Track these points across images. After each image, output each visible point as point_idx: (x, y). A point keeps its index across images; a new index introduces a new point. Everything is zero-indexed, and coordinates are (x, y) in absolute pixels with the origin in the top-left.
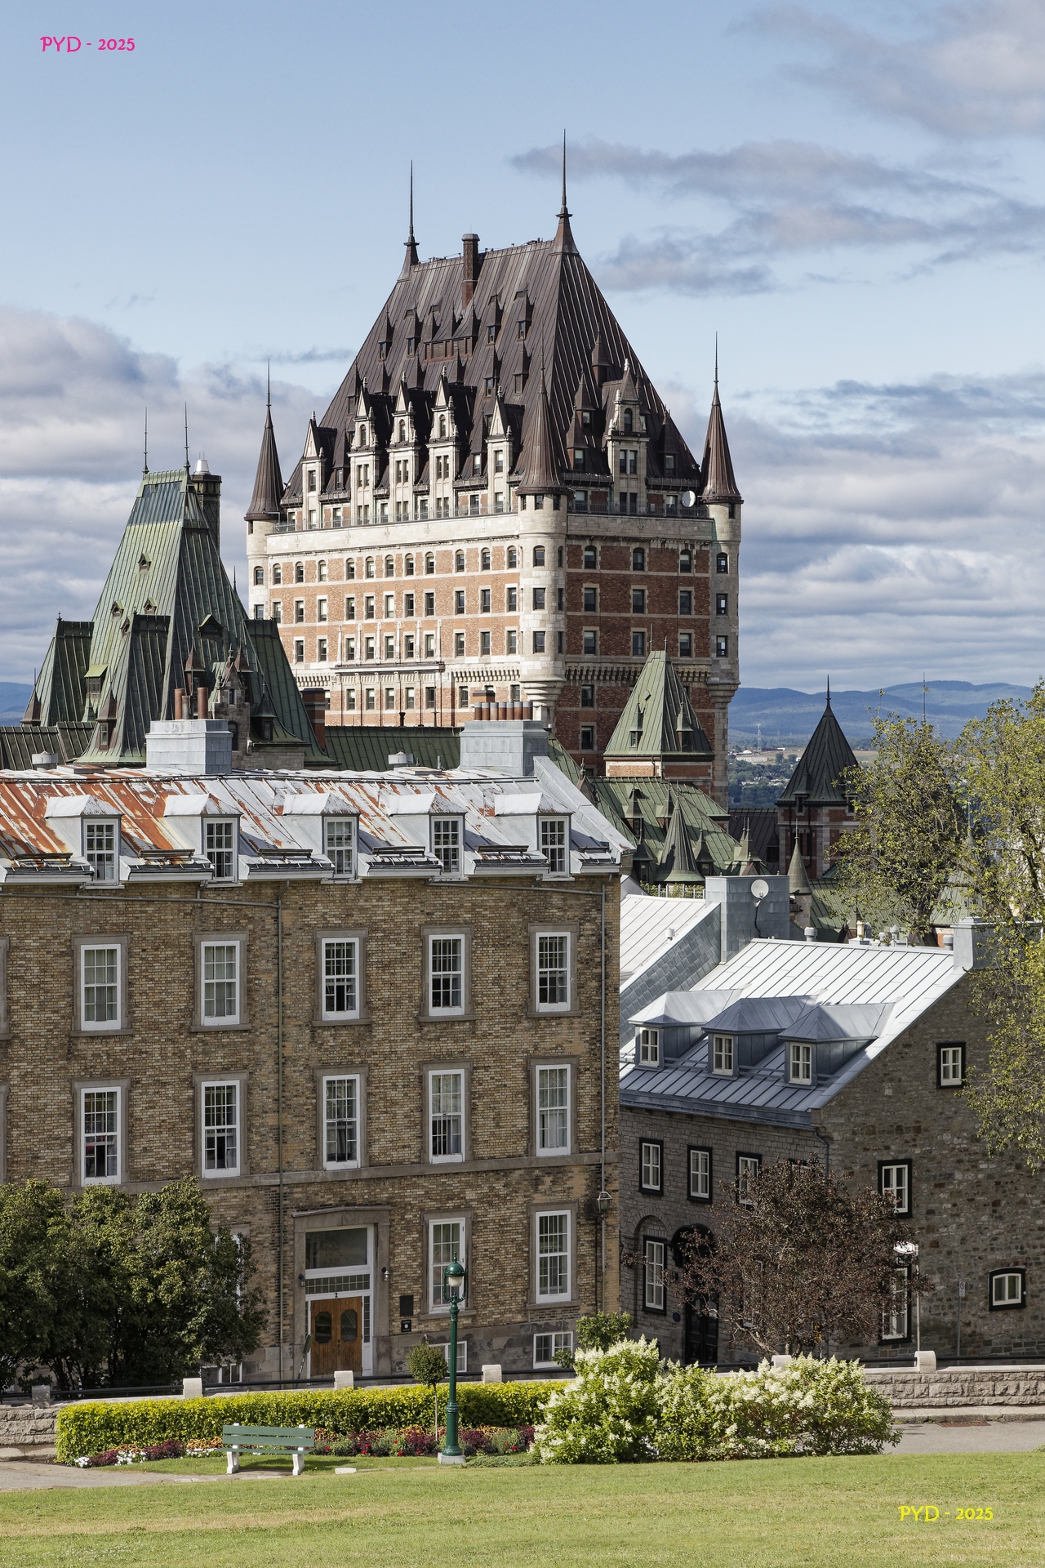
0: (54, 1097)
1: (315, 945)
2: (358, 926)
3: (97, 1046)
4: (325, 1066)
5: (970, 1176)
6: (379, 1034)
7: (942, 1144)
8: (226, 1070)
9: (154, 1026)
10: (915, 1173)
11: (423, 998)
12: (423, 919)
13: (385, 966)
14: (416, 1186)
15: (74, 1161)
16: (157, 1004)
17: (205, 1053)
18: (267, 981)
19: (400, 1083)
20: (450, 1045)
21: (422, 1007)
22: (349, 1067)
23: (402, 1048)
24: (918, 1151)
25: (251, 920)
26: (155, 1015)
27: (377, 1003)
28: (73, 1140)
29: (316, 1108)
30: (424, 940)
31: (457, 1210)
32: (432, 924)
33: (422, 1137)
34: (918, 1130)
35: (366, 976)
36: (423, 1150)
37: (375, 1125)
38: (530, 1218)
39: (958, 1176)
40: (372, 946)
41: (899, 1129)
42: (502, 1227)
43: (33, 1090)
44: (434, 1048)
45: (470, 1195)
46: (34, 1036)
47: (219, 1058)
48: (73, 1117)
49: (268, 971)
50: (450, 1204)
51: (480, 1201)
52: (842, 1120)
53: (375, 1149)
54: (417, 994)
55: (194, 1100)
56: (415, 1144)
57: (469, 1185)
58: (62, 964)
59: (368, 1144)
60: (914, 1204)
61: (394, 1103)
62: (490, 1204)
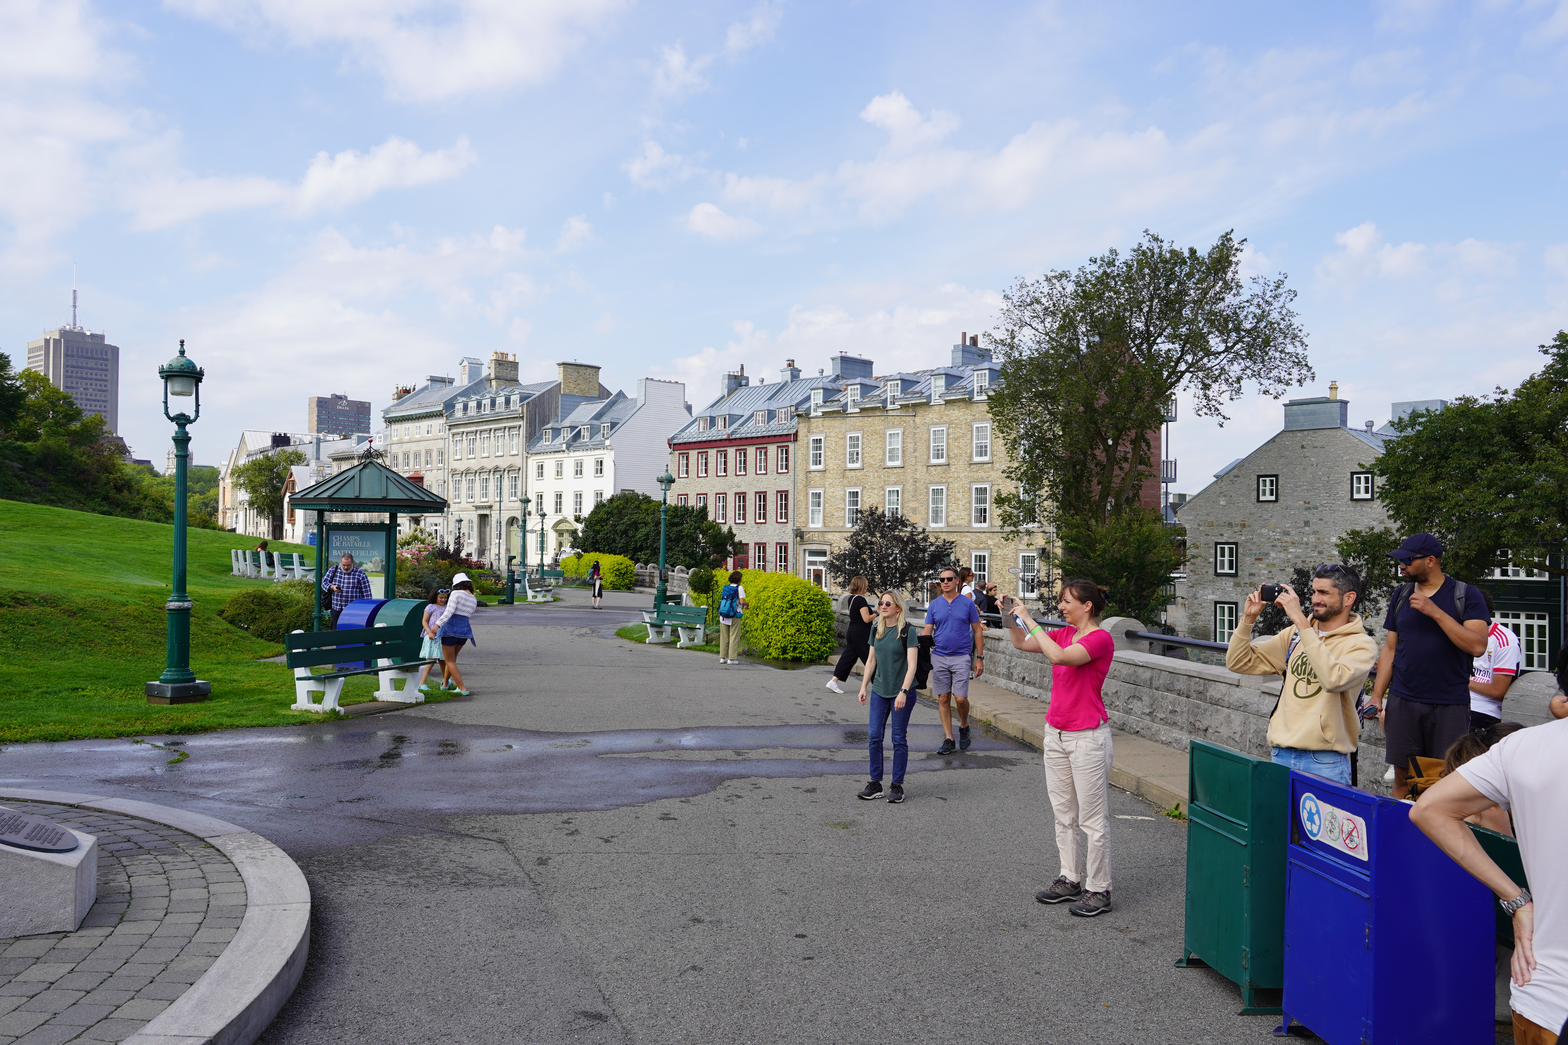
0: (839, 493)
1: (929, 430)
2: (945, 423)
3: (852, 473)
4: (931, 483)
5: (1282, 555)
6: (953, 468)
7: (1261, 535)
8: (895, 484)
9: (871, 466)
10: (1240, 550)
11: (971, 453)
12: (971, 417)
13: (956, 439)
14: (967, 536)
15: (844, 517)
16: (872, 457)
17: (888, 477)
18: (910, 446)
19: (961, 491)
20: (982, 474)
21: (971, 456)
22: (941, 483)
23: (962, 475)
24: (1243, 538)
25: (905, 422)
26: (871, 461)
27: (952, 455)
28: (844, 509)
29: (928, 500)
30: (972, 427)
31: (984, 548)
32: (975, 420)
33: (970, 515)
34: (1244, 526)
35: (948, 444)
36: (970, 521)
37: (950, 509)
38: (1017, 555)
39: (1273, 555)
40: (951, 430)
41: (1230, 524)
42: (1004, 558)
43: (832, 490)
44: (976, 475)
45: (990, 542)
46: (833, 469)
47: (893, 479)
48: (844, 500)
49: (911, 443)
50: (981, 546)
51: (994, 546)
52: (1191, 518)
53: (950, 519)
54: (969, 451)
55: (884, 495)
56: (967, 518)
57: (990, 538)
58: (841, 442)
59: (947, 517)
60: (1240, 568)
61: (958, 499)
62: (999, 547)
